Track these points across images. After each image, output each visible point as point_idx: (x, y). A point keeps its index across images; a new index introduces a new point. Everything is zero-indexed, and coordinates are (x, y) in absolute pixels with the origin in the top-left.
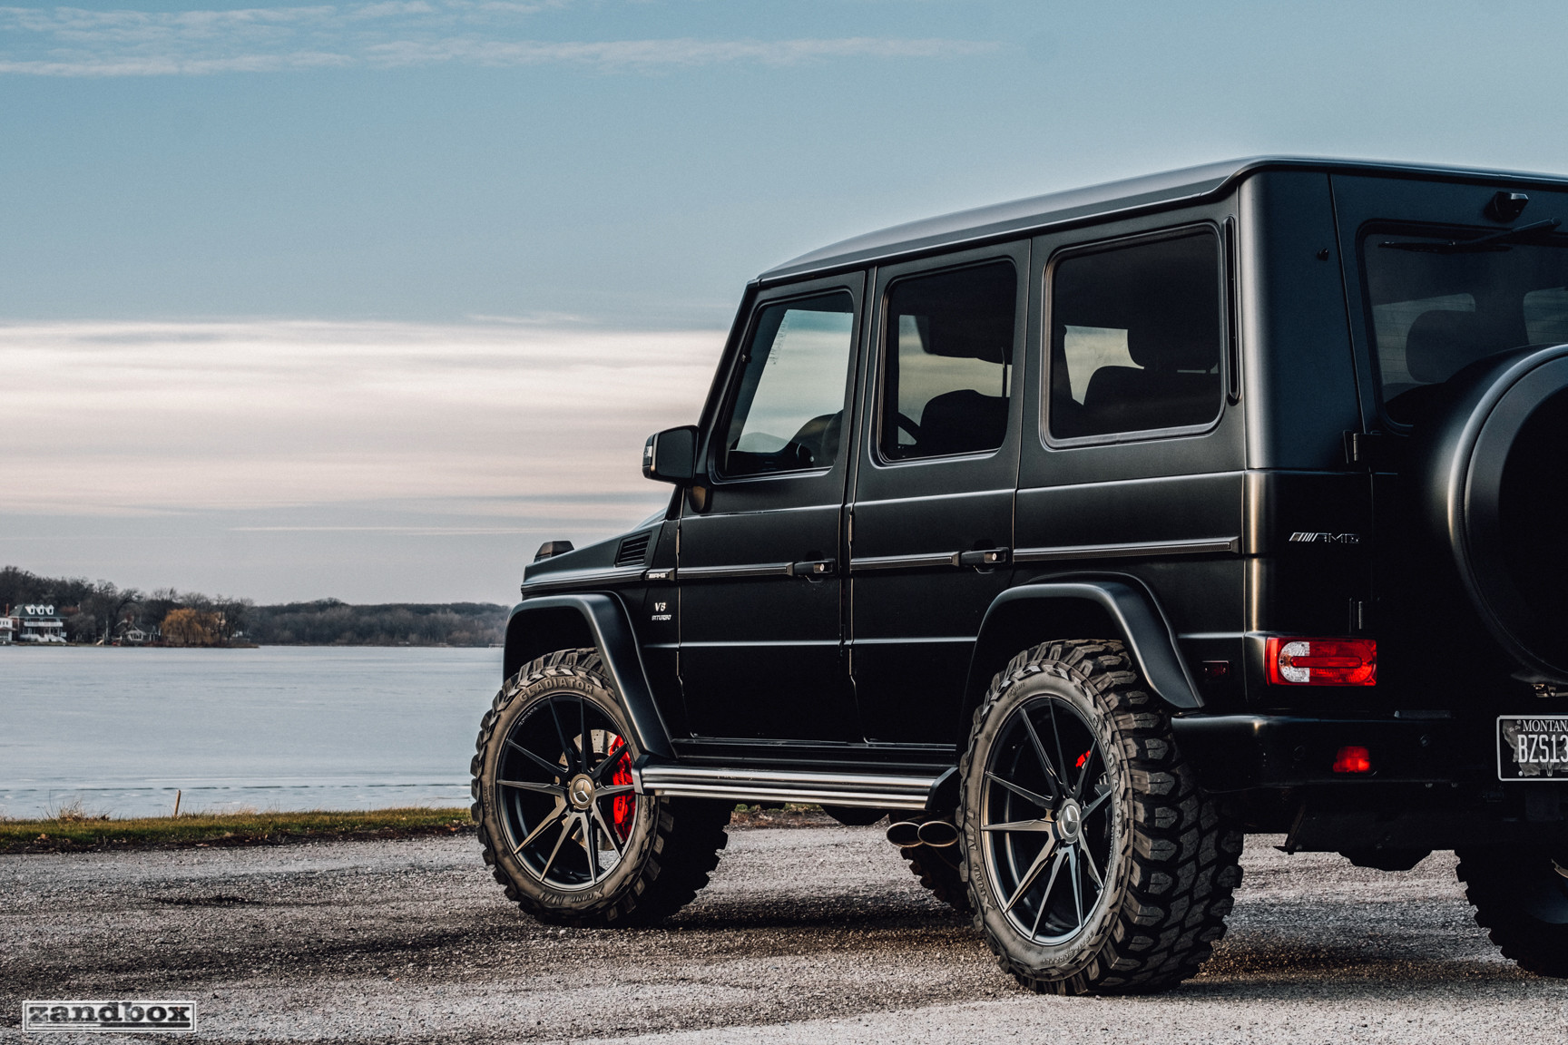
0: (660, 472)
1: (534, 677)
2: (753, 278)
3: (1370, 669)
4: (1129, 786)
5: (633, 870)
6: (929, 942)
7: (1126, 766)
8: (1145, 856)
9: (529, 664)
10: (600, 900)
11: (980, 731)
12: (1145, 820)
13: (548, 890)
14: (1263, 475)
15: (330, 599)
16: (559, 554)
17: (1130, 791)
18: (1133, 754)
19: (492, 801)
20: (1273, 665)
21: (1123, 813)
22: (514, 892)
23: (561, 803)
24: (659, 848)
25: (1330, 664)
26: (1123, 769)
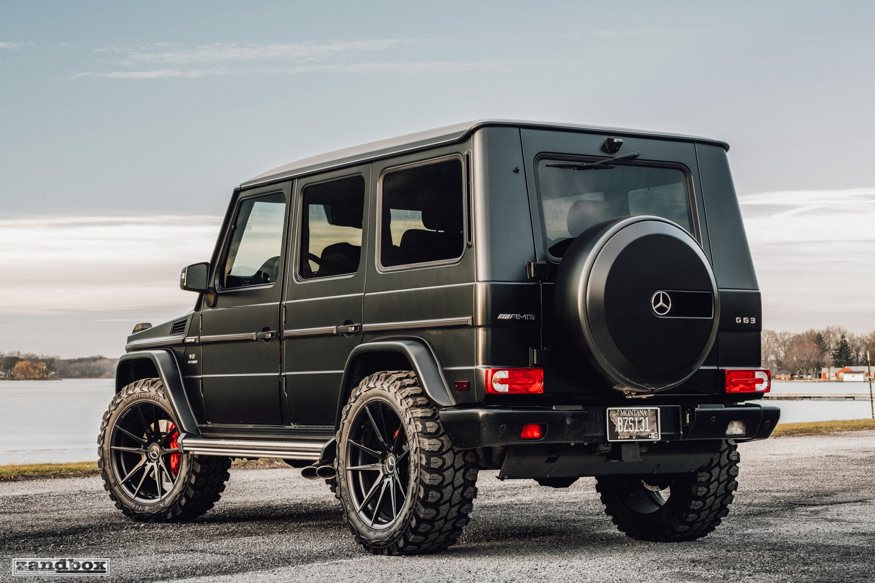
0: (189, 286)
1: (129, 393)
2: (238, 186)
3: (540, 384)
4: (418, 446)
5: (180, 493)
6: (331, 527)
7: (416, 436)
8: (426, 483)
9: (127, 386)
10: (163, 508)
11: (346, 419)
12: (426, 464)
13: (137, 503)
14: (485, 284)
15: (99, 356)
16: (143, 330)
17: (419, 449)
18: (420, 430)
19: (108, 458)
20: (489, 383)
21: (415, 460)
22: (120, 505)
23: (144, 458)
24: (193, 481)
25: (519, 382)
26: (415, 438)
